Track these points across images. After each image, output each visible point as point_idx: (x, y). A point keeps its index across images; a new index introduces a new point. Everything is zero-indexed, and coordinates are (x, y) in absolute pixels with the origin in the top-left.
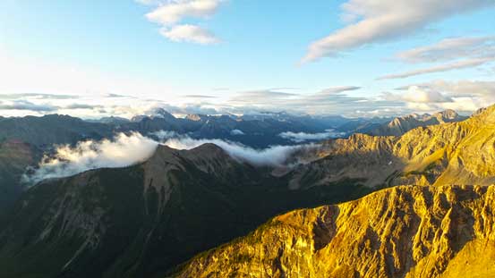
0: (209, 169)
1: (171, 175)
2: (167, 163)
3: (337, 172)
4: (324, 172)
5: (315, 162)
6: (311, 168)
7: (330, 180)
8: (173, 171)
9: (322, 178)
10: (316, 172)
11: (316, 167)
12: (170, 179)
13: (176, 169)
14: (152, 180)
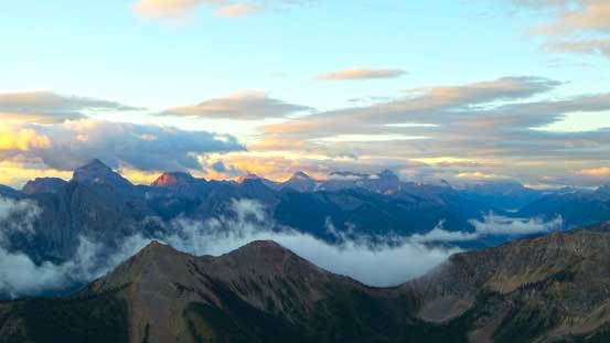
0: (271, 304)
1: (193, 316)
2: (181, 288)
3: (589, 310)
4: (555, 311)
5: (531, 286)
6: (519, 302)
7: (576, 330)
8: (194, 306)
9: (552, 325)
10: (536, 312)
11: (532, 299)
12: (191, 324)
13: (205, 302)
14: (148, 326)
